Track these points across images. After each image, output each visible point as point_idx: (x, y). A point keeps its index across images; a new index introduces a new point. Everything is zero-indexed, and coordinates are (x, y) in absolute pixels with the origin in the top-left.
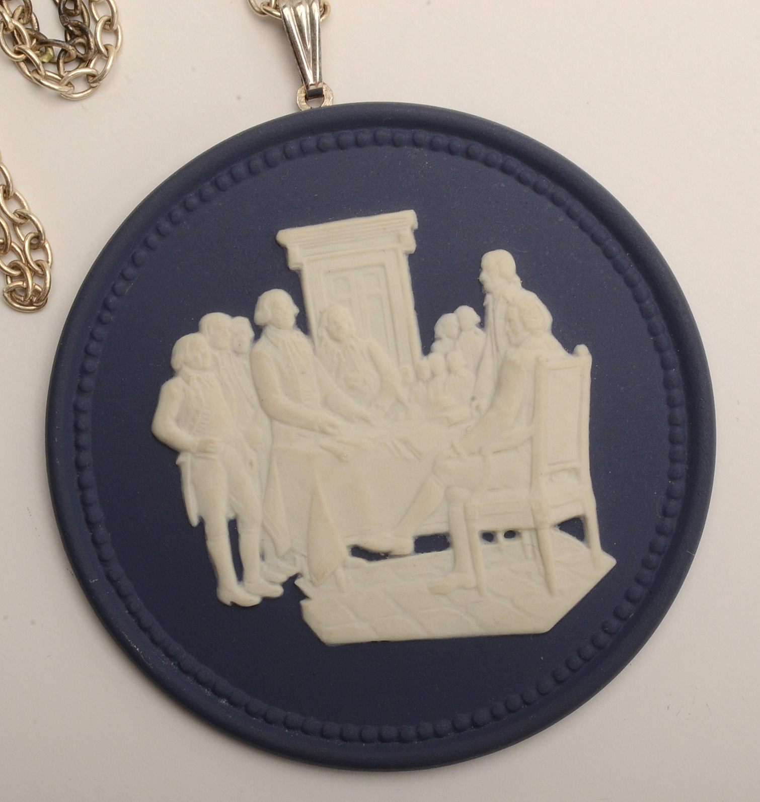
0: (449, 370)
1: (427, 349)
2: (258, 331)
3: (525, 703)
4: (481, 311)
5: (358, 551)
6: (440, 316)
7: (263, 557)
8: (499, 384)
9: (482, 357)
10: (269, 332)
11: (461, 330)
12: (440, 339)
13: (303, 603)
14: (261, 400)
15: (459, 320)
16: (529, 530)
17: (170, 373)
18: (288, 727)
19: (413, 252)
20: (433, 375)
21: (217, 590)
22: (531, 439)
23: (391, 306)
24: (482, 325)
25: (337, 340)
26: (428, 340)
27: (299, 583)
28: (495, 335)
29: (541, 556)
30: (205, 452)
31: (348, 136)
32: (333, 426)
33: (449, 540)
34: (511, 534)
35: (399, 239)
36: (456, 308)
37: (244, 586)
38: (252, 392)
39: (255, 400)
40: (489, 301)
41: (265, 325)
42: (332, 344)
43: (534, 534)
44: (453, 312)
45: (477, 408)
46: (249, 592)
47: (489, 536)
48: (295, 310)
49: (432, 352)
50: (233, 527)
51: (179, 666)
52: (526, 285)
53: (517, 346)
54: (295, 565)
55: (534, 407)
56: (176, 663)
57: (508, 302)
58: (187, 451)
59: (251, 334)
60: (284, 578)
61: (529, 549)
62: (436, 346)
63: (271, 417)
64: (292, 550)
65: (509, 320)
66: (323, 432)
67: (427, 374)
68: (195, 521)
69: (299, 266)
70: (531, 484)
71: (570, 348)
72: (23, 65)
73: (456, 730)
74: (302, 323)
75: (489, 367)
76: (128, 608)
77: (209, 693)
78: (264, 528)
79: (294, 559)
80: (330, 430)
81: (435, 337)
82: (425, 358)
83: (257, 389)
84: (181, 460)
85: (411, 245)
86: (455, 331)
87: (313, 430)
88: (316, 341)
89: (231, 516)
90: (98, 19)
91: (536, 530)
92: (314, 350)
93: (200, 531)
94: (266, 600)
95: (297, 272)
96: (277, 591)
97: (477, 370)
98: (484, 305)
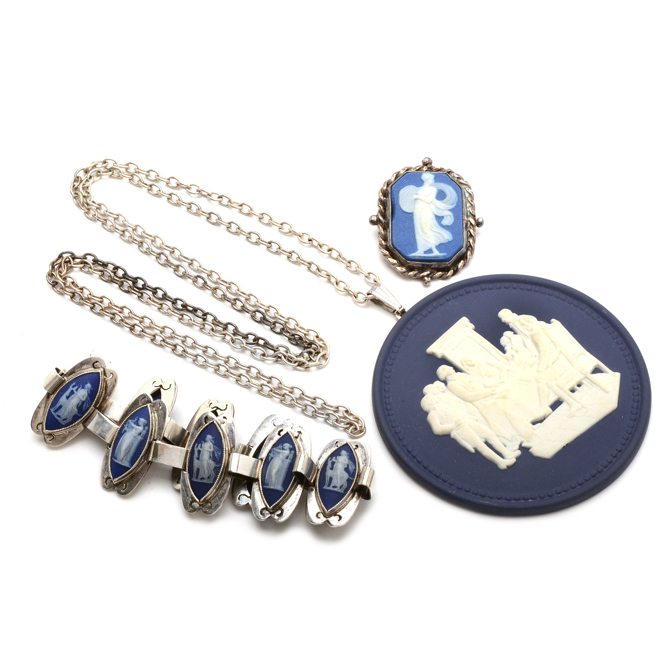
0: (517, 352)
1: (504, 352)
2: (445, 382)
3: (630, 434)
4: (511, 330)
5: (534, 423)
6: (500, 340)
7: (505, 446)
8: (536, 345)
9: (524, 342)
10: (449, 378)
11: (510, 339)
12: (505, 346)
13: (530, 450)
14: (463, 399)
15: (507, 336)
16: (584, 379)
17: (426, 414)
18: (558, 494)
19: (475, 328)
20: (513, 356)
21: (499, 467)
22: (561, 352)
23: (482, 346)
24: (515, 333)
25: (473, 366)
26: (502, 349)
27: (523, 445)
28: (522, 332)
29: (595, 384)
30: (459, 425)
31: (424, 312)
32: (493, 391)
33: (561, 400)
34: (579, 386)
35: (467, 326)
36: (503, 334)
37: (506, 459)
38: (459, 399)
39: (462, 401)
40: (511, 325)
41: (446, 378)
42: (472, 368)
43: (586, 379)
44: (503, 336)
45: (535, 356)
46: (510, 459)
47: (573, 391)
48: (451, 368)
49: (506, 351)
50: (487, 443)
51: (506, 499)
52: (519, 314)
53: (532, 330)
54: (518, 440)
55: (553, 343)
56: (504, 499)
57: (518, 321)
58: (452, 430)
59: (443, 384)
60: (517, 447)
61: (589, 385)
62: (506, 348)
63: (471, 402)
64: (513, 436)
65: (523, 325)
66: (492, 395)
67: (511, 357)
68: (473, 451)
69: (442, 354)
70: (573, 365)
71: (549, 322)
72: (299, 368)
73: (615, 457)
74: (457, 370)
75: (529, 342)
76: (473, 493)
77: (523, 501)
78: (497, 436)
79: (516, 439)
80: (493, 392)
81: (503, 346)
82: (506, 354)
83: (459, 397)
84: (452, 435)
85: (472, 326)
86: (509, 340)
87: (488, 396)
88: (467, 371)
89: (484, 440)
90: (313, 340)
91: (586, 377)
92: (468, 374)
93: (477, 452)
94: (518, 458)
95: (443, 357)
96: (519, 453)
97: (525, 346)
98: (511, 328)
